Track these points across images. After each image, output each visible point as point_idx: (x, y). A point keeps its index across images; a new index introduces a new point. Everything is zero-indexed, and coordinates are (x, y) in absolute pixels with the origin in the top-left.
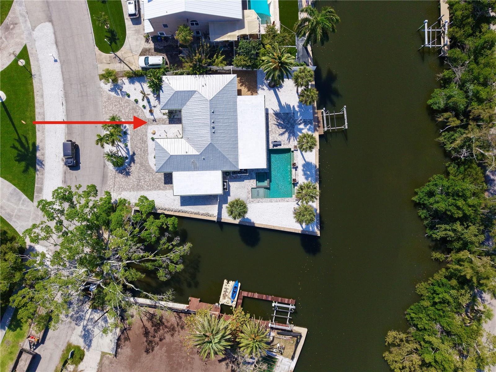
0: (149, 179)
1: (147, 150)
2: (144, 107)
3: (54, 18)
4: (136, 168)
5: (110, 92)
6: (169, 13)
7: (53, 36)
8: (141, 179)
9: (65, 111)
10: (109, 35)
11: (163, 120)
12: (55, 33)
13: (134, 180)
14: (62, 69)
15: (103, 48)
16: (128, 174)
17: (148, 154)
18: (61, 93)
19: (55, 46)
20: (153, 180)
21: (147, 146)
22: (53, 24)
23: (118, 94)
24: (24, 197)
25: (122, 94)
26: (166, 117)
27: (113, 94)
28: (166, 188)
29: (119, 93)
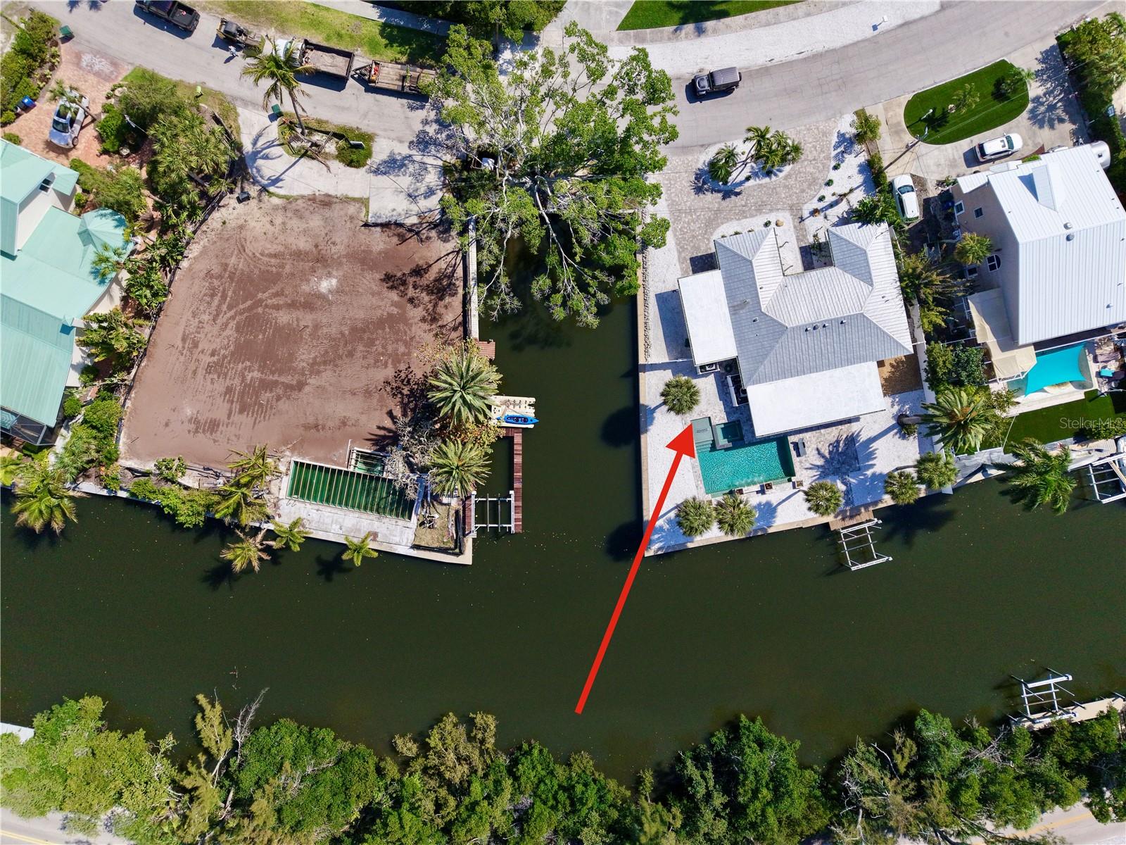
0: (694, 231)
1: (746, 217)
2: (821, 199)
3: (948, 12)
4: (710, 203)
5: (836, 135)
6: (1008, 216)
7: (917, 16)
8: (691, 216)
9: (789, 59)
10: (938, 114)
11: (805, 236)
12: (922, 18)
13: (688, 204)
14: (863, 41)
15: (914, 108)
16: (699, 190)
17: (739, 219)
18: (819, 48)
19: (900, 22)
20: (694, 237)
21: (752, 216)
22: (937, 12)
23: (836, 147)
24: (624, 13)
25: (837, 155)
26: (811, 240)
27: (835, 139)
28: (683, 263)
29: (839, 150)
